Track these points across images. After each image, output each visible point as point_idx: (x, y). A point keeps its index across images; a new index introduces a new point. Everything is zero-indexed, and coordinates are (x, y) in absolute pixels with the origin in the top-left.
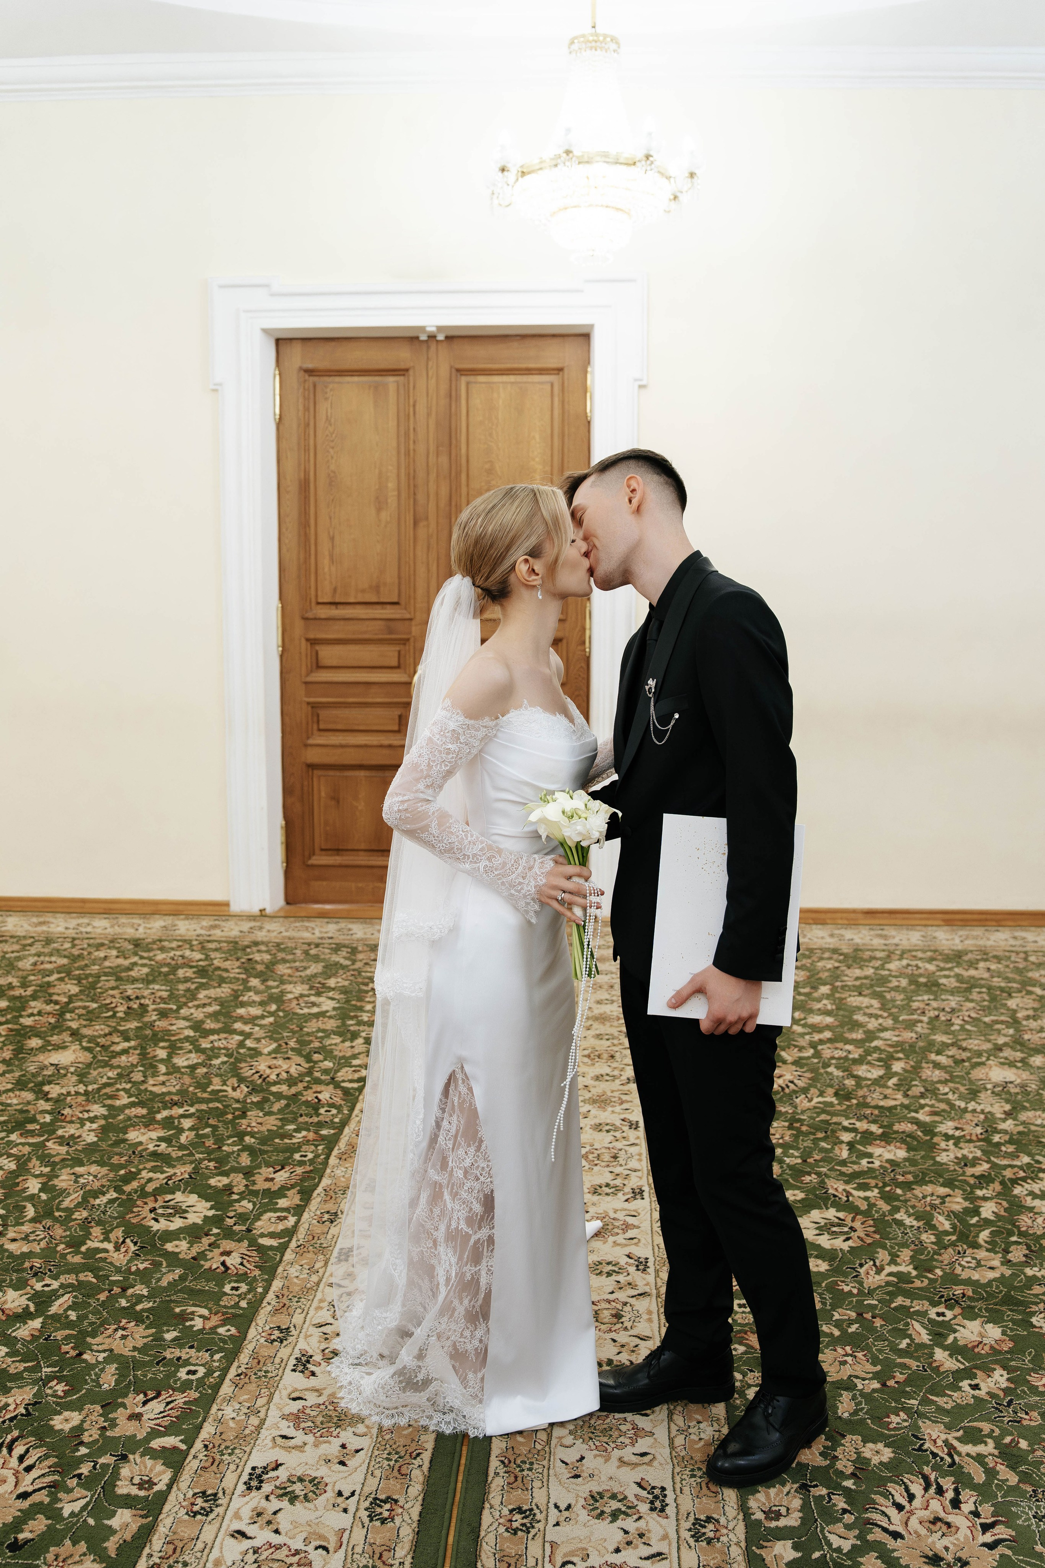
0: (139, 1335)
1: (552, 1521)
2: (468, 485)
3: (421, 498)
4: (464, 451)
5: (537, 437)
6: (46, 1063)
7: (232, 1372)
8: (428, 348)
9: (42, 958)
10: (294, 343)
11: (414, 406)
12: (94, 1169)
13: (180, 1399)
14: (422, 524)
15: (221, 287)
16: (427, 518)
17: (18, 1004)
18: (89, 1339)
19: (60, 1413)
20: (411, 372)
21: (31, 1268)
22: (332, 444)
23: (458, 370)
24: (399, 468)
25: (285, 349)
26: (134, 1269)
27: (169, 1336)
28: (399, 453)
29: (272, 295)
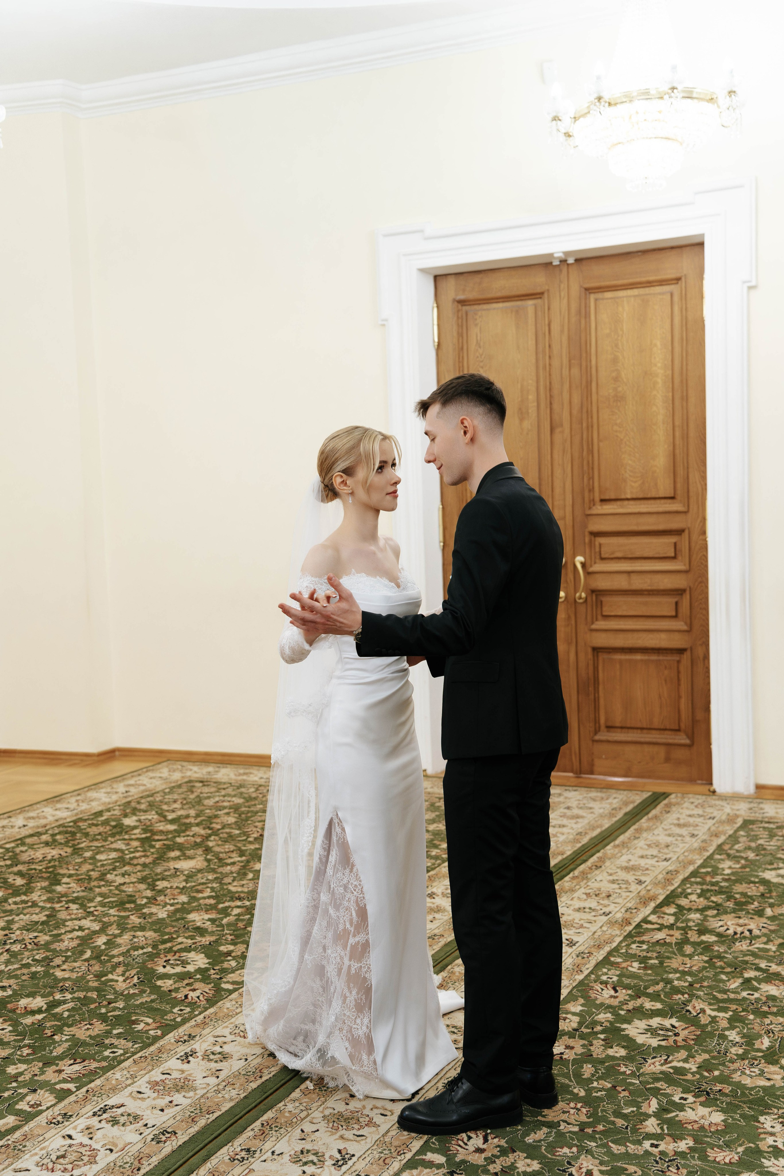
0: (99, 1027)
1: (263, 1158)
2: (597, 393)
3: (555, 406)
4: (593, 362)
5: (658, 344)
6: (172, 867)
7: (139, 1055)
8: (561, 271)
9: (226, 798)
10: (449, 276)
11: (549, 325)
12: (150, 934)
13: (94, 1065)
14: (558, 430)
15: (385, 236)
16: (562, 425)
17: (184, 828)
18: (66, 1028)
19: (15, 1064)
20: (546, 295)
21: (62, 987)
22: (481, 364)
23: (586, 289)
24: (538, 382)
25: (442, 284)
26: (126, 992)
27: (115, 1032)
28: (537, 368)
29: (427, 239)
